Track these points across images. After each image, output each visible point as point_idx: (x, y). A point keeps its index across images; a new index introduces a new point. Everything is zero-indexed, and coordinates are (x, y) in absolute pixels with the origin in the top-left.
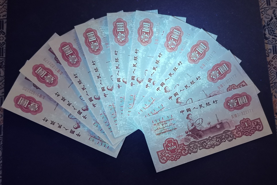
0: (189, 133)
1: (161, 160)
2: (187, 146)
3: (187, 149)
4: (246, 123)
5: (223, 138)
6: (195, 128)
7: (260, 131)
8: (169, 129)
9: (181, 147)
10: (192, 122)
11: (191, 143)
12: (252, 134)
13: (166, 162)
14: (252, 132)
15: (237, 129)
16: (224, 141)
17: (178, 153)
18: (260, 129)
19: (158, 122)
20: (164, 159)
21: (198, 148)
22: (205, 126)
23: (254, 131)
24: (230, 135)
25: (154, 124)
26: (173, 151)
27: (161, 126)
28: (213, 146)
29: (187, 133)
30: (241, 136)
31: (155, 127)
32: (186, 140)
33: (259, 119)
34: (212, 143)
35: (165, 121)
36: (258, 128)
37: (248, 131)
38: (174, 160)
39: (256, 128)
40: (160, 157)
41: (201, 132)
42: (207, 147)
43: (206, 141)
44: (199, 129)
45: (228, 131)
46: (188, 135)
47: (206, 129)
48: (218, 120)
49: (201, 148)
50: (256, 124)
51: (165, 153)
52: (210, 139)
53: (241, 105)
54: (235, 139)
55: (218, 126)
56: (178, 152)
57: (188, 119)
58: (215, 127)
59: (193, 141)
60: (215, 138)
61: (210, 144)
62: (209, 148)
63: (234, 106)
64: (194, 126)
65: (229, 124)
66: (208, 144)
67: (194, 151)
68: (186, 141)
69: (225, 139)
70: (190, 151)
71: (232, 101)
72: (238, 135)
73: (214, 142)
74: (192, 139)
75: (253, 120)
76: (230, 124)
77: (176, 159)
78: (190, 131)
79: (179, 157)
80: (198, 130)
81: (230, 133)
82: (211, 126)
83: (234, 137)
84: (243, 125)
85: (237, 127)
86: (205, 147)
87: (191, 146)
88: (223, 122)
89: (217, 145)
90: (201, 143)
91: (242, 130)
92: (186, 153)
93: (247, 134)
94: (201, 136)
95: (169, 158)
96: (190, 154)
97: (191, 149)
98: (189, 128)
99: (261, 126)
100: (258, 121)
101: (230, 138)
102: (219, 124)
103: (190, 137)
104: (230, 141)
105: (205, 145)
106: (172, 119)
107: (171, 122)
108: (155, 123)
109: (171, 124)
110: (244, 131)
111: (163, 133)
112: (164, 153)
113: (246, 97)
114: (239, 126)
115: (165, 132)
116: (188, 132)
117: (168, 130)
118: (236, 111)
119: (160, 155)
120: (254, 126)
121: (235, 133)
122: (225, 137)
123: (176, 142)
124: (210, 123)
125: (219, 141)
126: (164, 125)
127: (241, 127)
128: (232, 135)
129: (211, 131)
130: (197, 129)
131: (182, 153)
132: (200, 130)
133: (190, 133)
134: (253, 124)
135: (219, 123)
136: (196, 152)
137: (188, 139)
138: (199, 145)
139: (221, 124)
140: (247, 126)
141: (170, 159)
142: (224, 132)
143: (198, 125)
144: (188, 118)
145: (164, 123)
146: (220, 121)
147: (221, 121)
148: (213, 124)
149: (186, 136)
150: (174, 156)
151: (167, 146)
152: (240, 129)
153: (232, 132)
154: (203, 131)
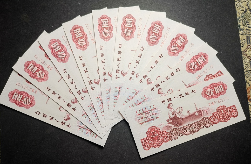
0: (170, 121)
1: (145, 147)
2: (168, 134)
3: (169, 136)
4: (222, 110)
5: (201, 124)
6: (175, 116)
7: (235, 117)
8: (152, 118)
9: (163, 134)
10: (172, 111)
11: (172, 131)
12: (227, 120)
13: (149, 148)
14: (228, 118)
15: (214, 116)
16: (202, 127)
17: (160, 140)
18: (235, 115)
19: (142, 112)
20: (147, 146)
21: (179, 135)
22: (185, 114)
23: (230, 117)
24: (208, 122)
25: (137, 114)
26: (156, 138)
27: (144, 116)
28: (192, 133)
29: (168, 121)
30: (218, 123)
31: (139, 117)
32: (168, 128)
33: (234, 106)
34: (191, 130)
35: (148, 111)
36: (233, 114)
37: (224, 117)
38: (157, 147)
39: (231, 115)
40: (144, 144)
41: (181, 120)
42: (187, 133)
43: (186, 128)
44: (179, 117)
45: (206, 118)
46: (170, 123)
47: (185, 117)
48: (196, 108)
49: (181, 135)
50: (231, 111)
51: (149, 141)
52: (190, 126)
53: (217, 94)
54: (213, 125)
55: (197, 114)
56: (161, 139)
57: (169, 108)
58: (194, 114)
59: (174, 129)
60: (194, 125)
61: (189, 130)
62: (189, 134)
63: (211, 95)
64: (174, 115)
65: (206, 112)
66: (188, 130)
67: (174, 137)
68: (168, 129)
70: (171, 138)
71: (209, 90)
72: (214, 122)
73: (193, 128)
74: (173, 127)
75: (229, 108)
76: (207, 111)
77: (158, 146)
78: (171, 119)
79: (161, 144)
80: (179, 118)
81: (207, 120)
82: (191, 114)
83: (212, 123)
84: (219, 112)
85: (214, 114)
86: (185, 133)
87: (172, 133)
88: (201, 110)
89: (196, 131)
90: (181, 130)
91: (219, 117)
92: (168, 139)
94: (181, 124)
95: (152, 145)
96: (172, 140)
97: (172, 136)
98: (170, 116)
99: (236, 113)
100: (234, 108)
101: (208, 125)
102: (197, 112)
103: (171, 124)
104: (207, 127)
105: (185, 131)
106: (154, 109)
107: (154, 111)
108: (138, 113)
109: (153, 114)
110: (221, 118)
111: (146, 122)
112: (147, 141)
113: (222, 86)
114: (216, 113)
115: (148, 121)
116: (169, 120)
117: (150, 119)
118: (213, 100)
119: (144, 142)
120: (229, 113)
121: (212, 120)
122: (203, 124)
123: (158, 130)
124: (189, 111)
125: (198, 127)
126: (147, 115)
127: (218, 114)
128: (209, 122)
129: (190, 119)
130: (178, 117)
131: (164, 140)
132: (180, 118)
133: (171, 121)
134: (228, 111)
135: (197, 111)
136: (177, 138)
137: (170, 126)
138: (179, 132)
139: (199, 111)
140: (223, 113)
141: (153, 146)
142: (202, 120)
143: (178, 113)
144: (168, 107)
145: (147, 113)
146: (198, 109)
147: (199, 109)
148: (192, 112)
149: (168, 124)
150: (157, 143)
151: (150, 134)
152: (216, 116)
153: (209, 119)
154: (183, 119)
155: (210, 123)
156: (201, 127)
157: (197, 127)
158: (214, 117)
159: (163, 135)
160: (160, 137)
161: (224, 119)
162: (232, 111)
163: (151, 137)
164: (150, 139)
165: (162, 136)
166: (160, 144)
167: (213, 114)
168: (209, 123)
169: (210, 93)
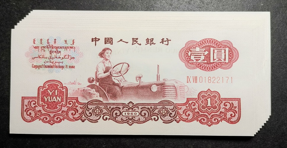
0: (94, 83)
1: (25, 113)
2: (82, 106)
3: (80, 111)
4: (209, 100)
5: (155, 112)
6: (109, 77)
7: (232, 123)
8: (61, 64)
9: (71, 102)
10: (107, 65)
11: (91, 103)
12: (212, 123)
13: (33, 120)
14: (215, 120)
15: (188, 105)
16: (155, 119)
17: (60, 112)
18: (234, 119)
19: (45, 44)
20: (30, 113)
21: (102, 116)
22: (130, 80)
23: (219, 119)
24: (171, 112)
25: (35, 45)
26: (52, 105)
27: (47, 54)
28: (130, 121)
29: (90, 81)
30: (191, 121)
31: (37, 53)
32: (85, 93)
33: (239, 100)
34: (130, 115)
35: (57, 48)
36: (228, 116)
37: (208, 115)
38: (49, 122)
39: (225, 115)
40: (25, 108)
41: (118, 89)
42: (119, 119)
43: (121, 107)
44: (116, 82)
45: (169, 103)
46: (92, 87)
47: (129, 86)
48: (158, 77)
49: (106, 118)
50: (227, 107)
51: (37, 105)
52: (131, 106)
53: (212, 63)
54: (178, 122)
55: (155, 89)
56: (62, 110)
57: (102, 57)
58: (148, 87)
59: (97, 100)
60: (140, 107)
61: (127, 115)
62: (122, 122)
63: (199, 61)
64: (108, 74)
65: (176, 91)
66: (123, 114)
67: (91, 118)
68: (84, 96)
69: (159, 116)
70: (83, 116)
71: (198, 49)
72: (184, 117)
73: (136, 114)
74: (96, 96)
75: (225, 99)
76: (178, 91)
77: (52, 122)
78: (98, 80)
79: (59, 119)
80: (114, 84)
81: (172, 107)
82: (142, 84)
83: (178, 117)
84: (202, 102)
85: (190, 102)
86: (116, 117)
87: (90, 107)
88: (167, 83)
89: (139, 122)
90: (110, 107)
91: (197, 110)
92: (76, 116)
93: (204, 120)
94: (114, 96)
95: (41, 116)
96: (83, 121)
97: (88, 113)
98: (98, 73)
99: (237, 115)
100: (236, 103)
101: (168, 118)
102: (157, 85)
103: (94, 90)
104: (165, 122)
105: (116, 114)
106: (71, 48)
107: (70, 52)
108: (38, 44)
109: (67, 57)
110: (201, 113)
111: (46, 67)
112: (34, 104)
113: (229, 51)
114: (194, 101)
115: (51, 67)
116: (93, 81)
117: (57, 64)
118: (198, 72)
119: (27, 104)
120: (223, 110)
121: (181, 112)
122: (159, 111)
123: (64, 90)
124: (140, 78)
125: (147, 116)
126: (54, 55)
127: (197, 105)
128: (174, 113)
129: (137, 93)
130: (114, 80)
131: (67, 114)
132: (118, 85)
133: (98, 84)
134: (222, 106)
135: (158, 83)
136: (96, 121)
137: (90, 93)
138: (105, 111)
139: (162, 86)
140: (209, 105)
141: (42, 118)
142: (160, 103)
143: (117, 73)
144: (101, 55)
145: (55, 50)
146: (161, 81)
147: (164, 80)
148: (145, 81)
149: (88, 86)
150: (52, 115)
151: (45, 93)
152: (193, 107)
153: (176, 107)
154: (122, 88)
155: (175, 117)
156: (153, 118)
157: (145, 114)
158: (186, 107)
159: (71, 106)
160: (62, 106)
161: (206, 119)
162: (230, 109)
163: (43, 100)
164: (41, 103)
165: (68, 105)
166: (57, 119)
167: (188, 100)
168: (172, 115)
169: (197, 56)
